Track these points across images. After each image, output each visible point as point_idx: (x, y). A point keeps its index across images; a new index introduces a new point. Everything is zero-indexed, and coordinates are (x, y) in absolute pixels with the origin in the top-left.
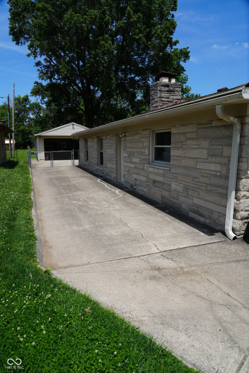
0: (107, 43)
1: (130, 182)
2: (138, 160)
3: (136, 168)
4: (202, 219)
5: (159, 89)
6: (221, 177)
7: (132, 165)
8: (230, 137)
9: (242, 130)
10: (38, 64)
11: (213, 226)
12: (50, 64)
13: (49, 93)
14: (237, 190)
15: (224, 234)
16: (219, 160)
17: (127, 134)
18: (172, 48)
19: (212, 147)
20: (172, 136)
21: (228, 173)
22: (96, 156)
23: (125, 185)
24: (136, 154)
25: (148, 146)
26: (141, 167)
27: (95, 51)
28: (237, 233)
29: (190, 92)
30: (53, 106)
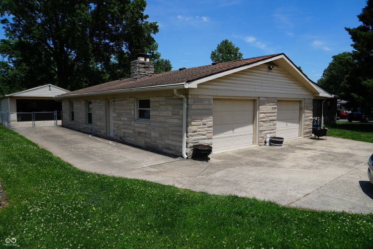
0: (84, 12)
1: (120, 135)
2: (126, 119)
3: (124, 124)
4: (171, 152)
5: (138, 65)
6: (179, 126)
7: (122, 123)
8: (182, 105)
9: (187, 101)
10: (4, 21)
11: (177, 154)
12: (19, 23)
13: (18, 52)
14: (187, 132)
15: (182, 157)
16: (178, 117)
17: (116, 100)
18: (143, 21)
19: (174, 110)
20: (151, 103)
21: (182, 123)
22: (84, 117)
23: (115, 138)
24: (124, 114)
25: (134, 109)
26: (129, 123)
27: (72, 18)
28: (189, 155)
29: (160, 58)
30: (24, 66)
